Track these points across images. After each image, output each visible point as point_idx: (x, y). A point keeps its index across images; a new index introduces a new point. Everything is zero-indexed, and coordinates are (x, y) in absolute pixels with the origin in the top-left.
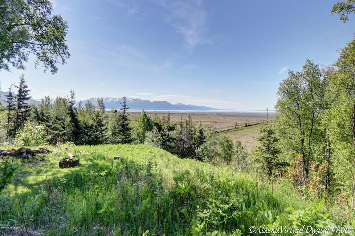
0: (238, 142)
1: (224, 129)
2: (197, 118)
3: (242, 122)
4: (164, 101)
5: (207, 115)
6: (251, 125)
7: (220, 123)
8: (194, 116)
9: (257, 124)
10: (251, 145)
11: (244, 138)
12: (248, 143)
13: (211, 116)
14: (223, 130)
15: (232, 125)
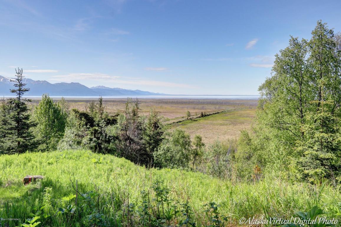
0: (198, 138)
1: (172, 121)
3: (196, 111)
4: (74, 82)
5: (145, 102)
6: (208, 115)
7: (165, 112)
9: (216, 113)
10: (211, 140)
11: (201, 132)
12: (207, 139)
13: (151, 103)
14: (170, 123)
15: (182, 116)
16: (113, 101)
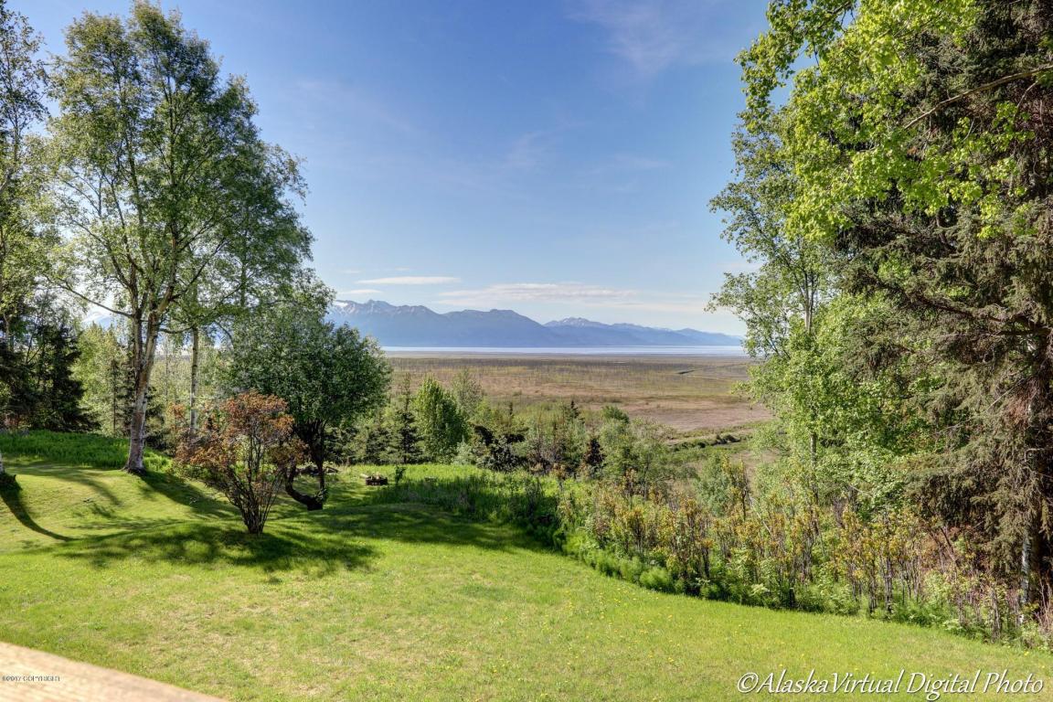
2: (653, 384)
5: (706, 368)
8: (638, 375)
13: (724, 371)
16: (608, 364)
